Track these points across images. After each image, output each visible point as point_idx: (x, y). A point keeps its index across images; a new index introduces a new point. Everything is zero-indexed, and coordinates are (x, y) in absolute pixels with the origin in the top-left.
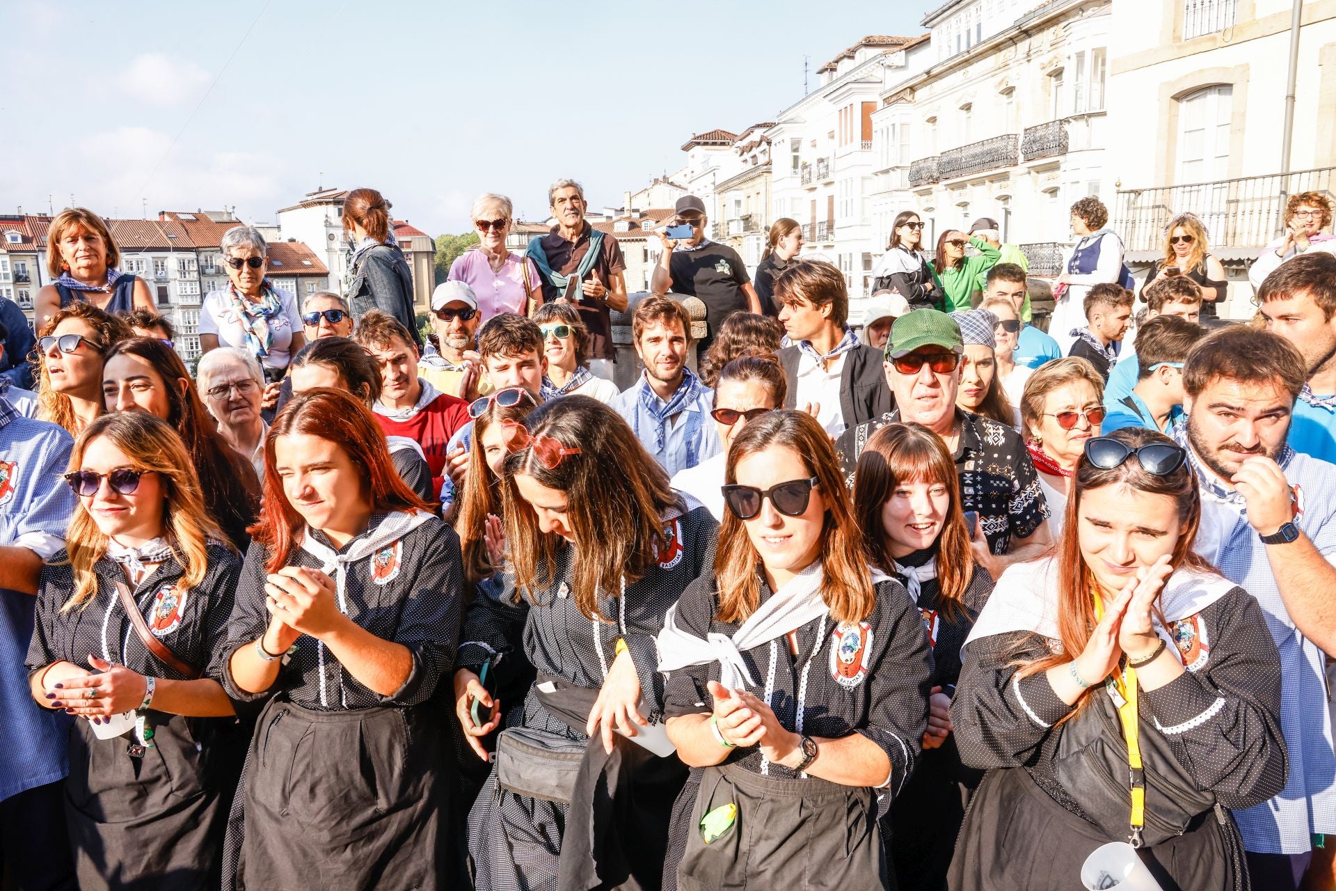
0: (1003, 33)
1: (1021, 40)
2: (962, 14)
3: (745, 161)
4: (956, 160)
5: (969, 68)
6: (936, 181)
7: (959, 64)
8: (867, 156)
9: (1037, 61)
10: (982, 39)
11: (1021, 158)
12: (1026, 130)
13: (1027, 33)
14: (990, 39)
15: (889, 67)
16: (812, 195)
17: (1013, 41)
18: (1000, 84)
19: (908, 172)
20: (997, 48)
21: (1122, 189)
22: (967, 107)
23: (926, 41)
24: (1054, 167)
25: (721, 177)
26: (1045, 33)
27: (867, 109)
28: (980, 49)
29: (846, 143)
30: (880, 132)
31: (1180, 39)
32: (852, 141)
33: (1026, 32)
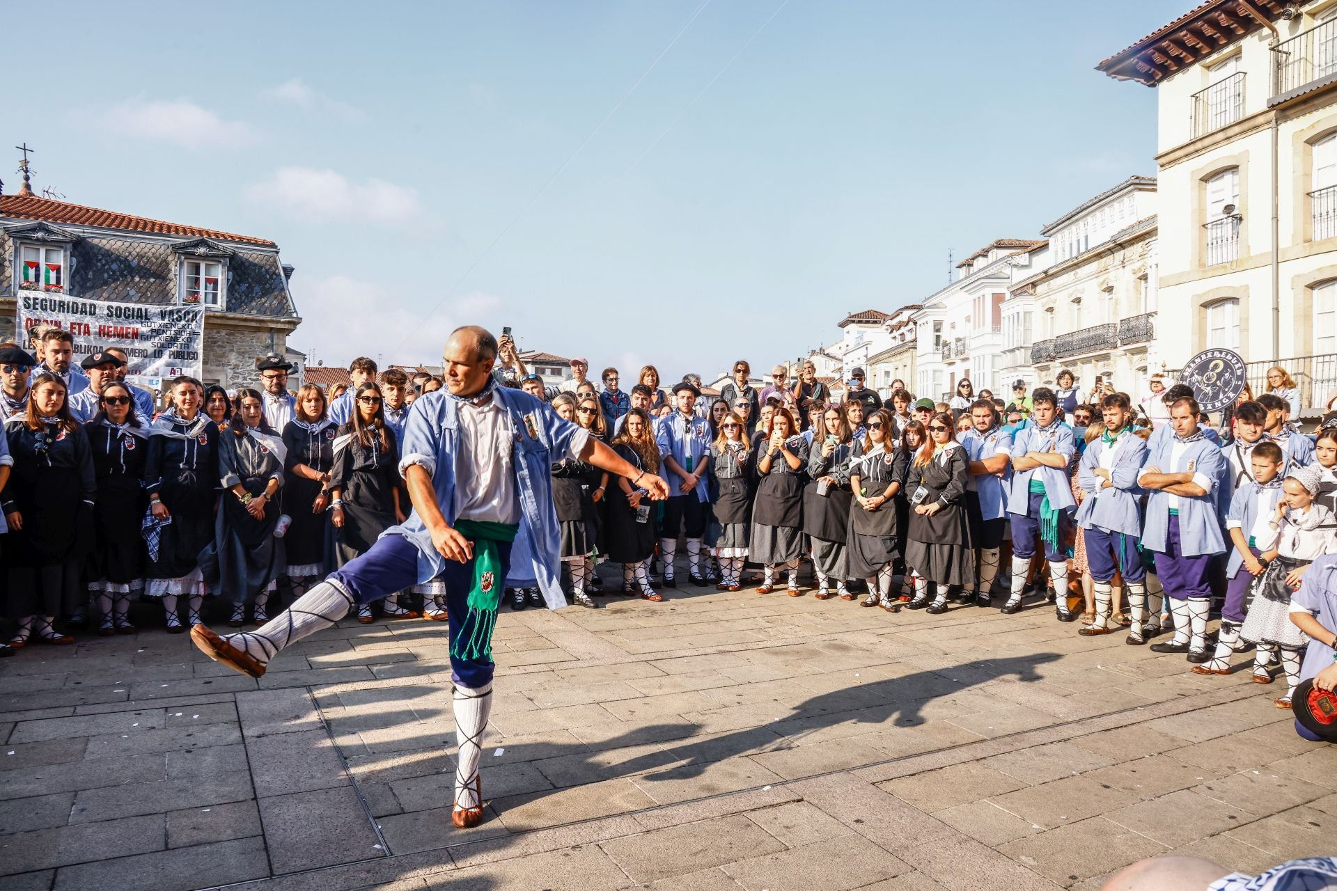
0: (1102, 245)
1: (1118, 251)
2: (1073, 227)
3: (894, 338)
4: (1069, 343)
5: (1078, 271)
6: (1053, 359)
7: (1070, 267)
8: (998, 339)
9: (1129, 268)
10: (1089, 248)
11: (1119, 343)
12: (1122, 321)
13: (1122, 246)
14: (1093, 249)
15: (1015, 266)
16: (952, 369)
17: (1111, 251)
18: (1102, 284)
19: (1030, 352)
20: (1099, 256)
21: (1167, 369)
22: (1078, 301)
23: (1045, 247)
24: (1143, 350)
25: (872, 352)
26: (1135, 246)
27: (998, 299)
28: (1086, 256)
29: (979, 326)
30: (1007, 318)
31: (1205, 266)
32: (984, 325)
33: (1120, 245)
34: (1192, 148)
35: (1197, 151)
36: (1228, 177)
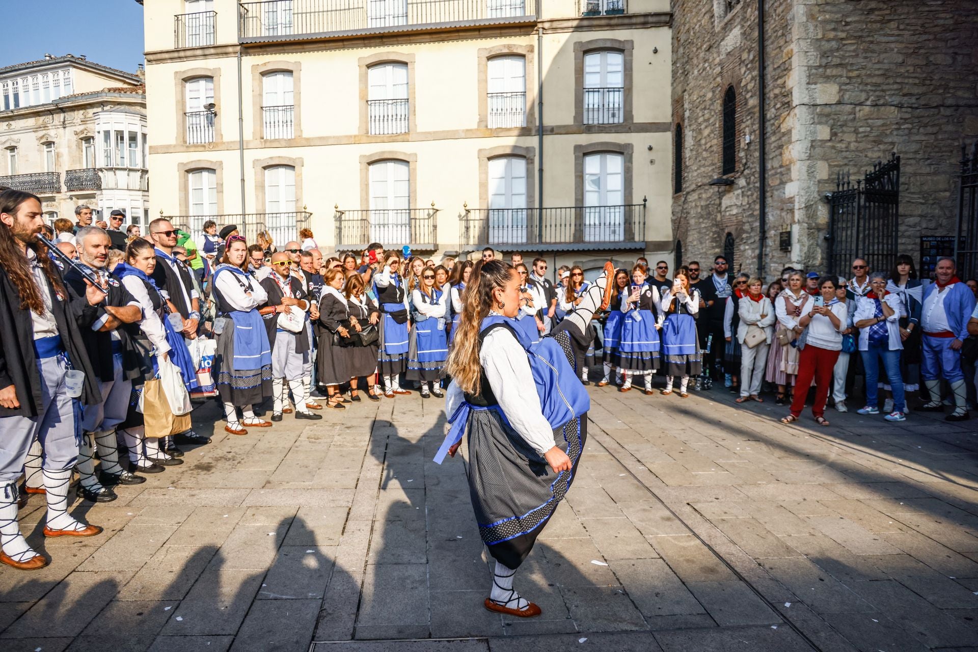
0: (43, 105)
1: (58, 113)
7: (5, 117)
9: (69, 131)
10: (22, 105)
11: (64, 188)
12: (67, 171)
13: (63, 110)
14: (31, 107)
17: (50, 112)
18: (42, 138)
20: (37, 114)
22: (12, 148)
24: (92, 197)
26: (76, 112)
28: (23, 112)
31: (186, 143)
33: (61, 109)
34: (177, 54)
35: (180, 58)
36: (202, 83)
